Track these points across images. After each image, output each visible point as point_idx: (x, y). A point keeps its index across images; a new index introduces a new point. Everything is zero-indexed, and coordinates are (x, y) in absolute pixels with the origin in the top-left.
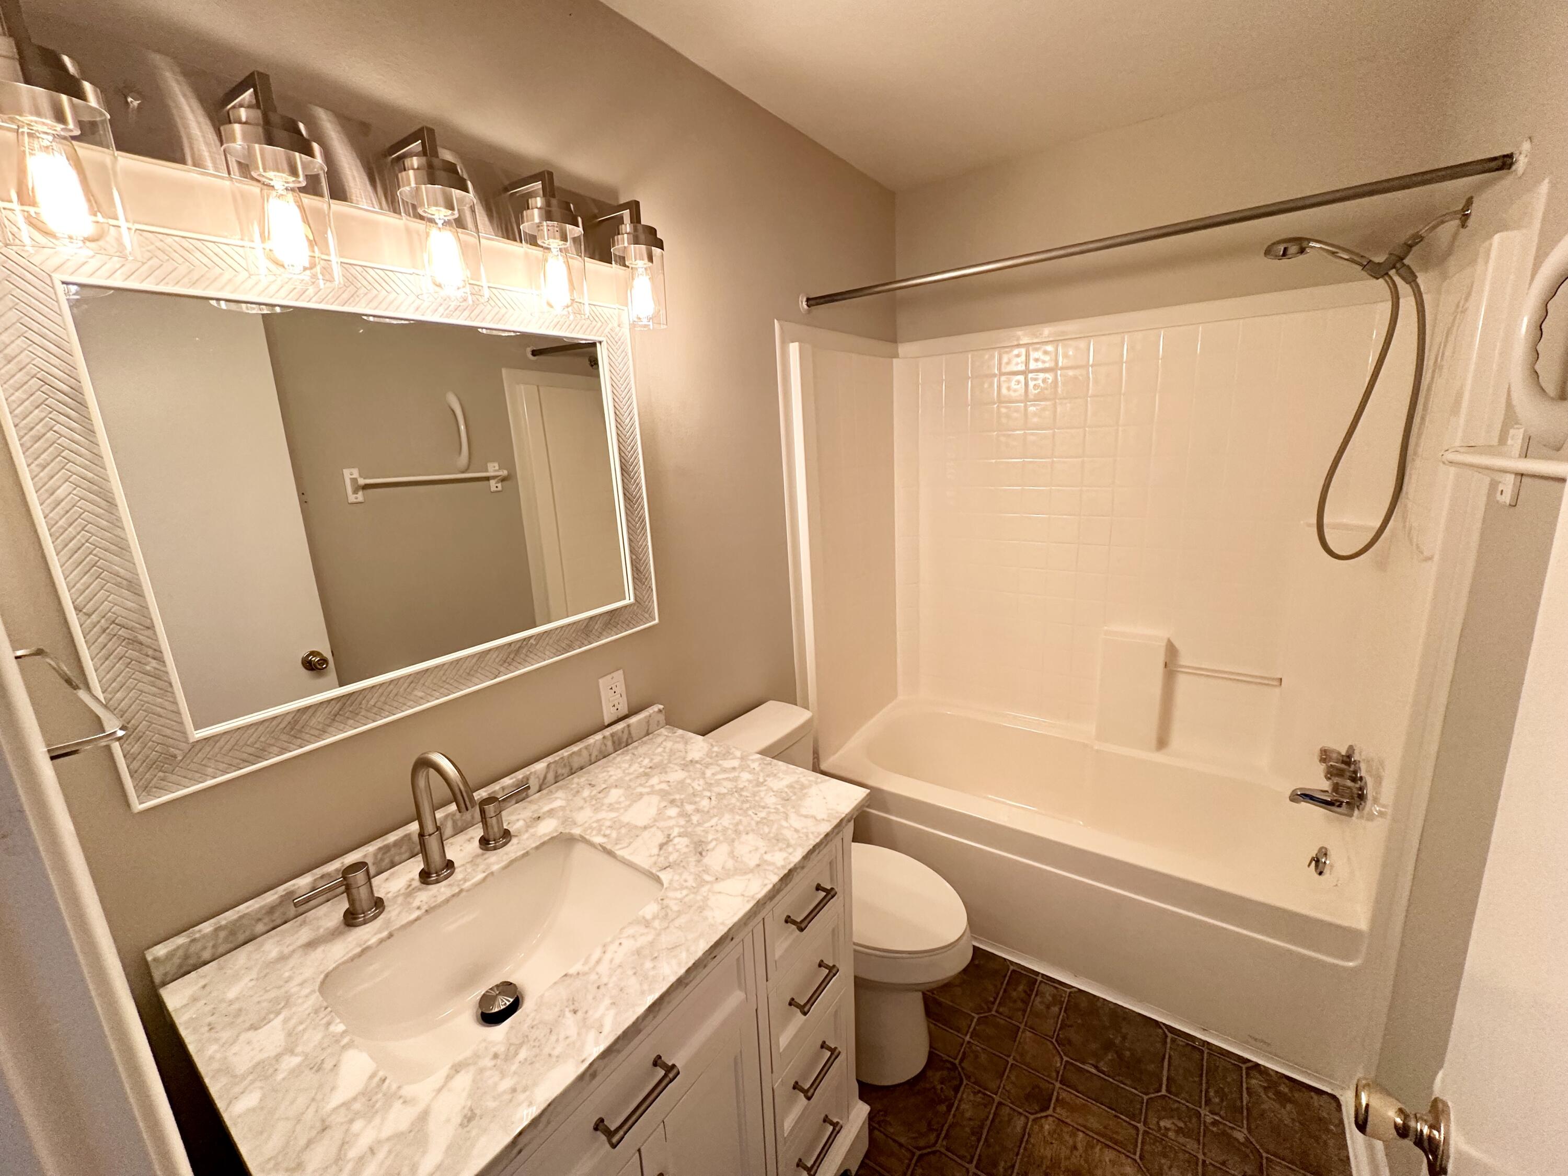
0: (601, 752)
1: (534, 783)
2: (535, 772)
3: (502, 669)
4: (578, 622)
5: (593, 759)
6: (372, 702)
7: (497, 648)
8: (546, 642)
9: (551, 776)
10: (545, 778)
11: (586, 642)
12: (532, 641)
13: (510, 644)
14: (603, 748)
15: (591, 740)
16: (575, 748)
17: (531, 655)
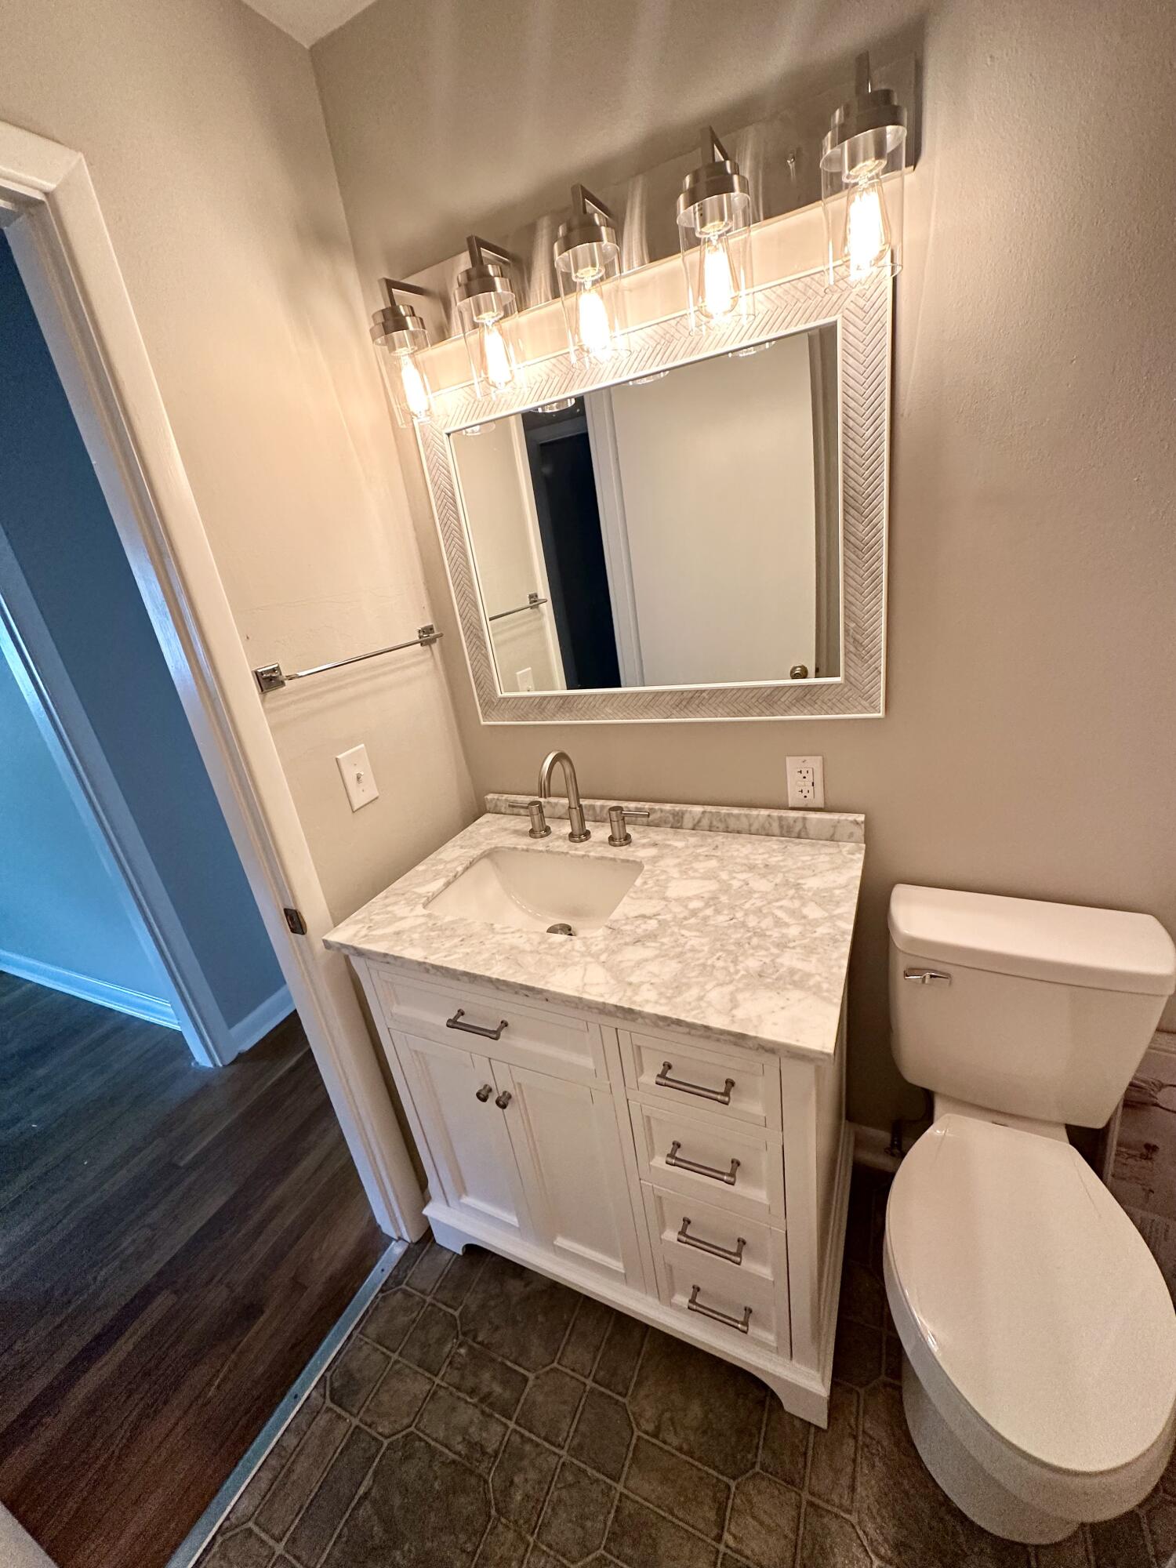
0: (763, 827)
1: (688, 821)
2: (690, 812)
3: (674, 712)
4: (759, 688)
5: (753, 829)
6: (580, 706)
7: (671, 692)
8: (719, 700)
9: (705, 822)
10: (699, 821)
11: (768, 713)
12: (704, 694)
13: (682, 692)
14: (767, 825)
15: (754, 812)
16: (736, 811)
17: (703, 708)
